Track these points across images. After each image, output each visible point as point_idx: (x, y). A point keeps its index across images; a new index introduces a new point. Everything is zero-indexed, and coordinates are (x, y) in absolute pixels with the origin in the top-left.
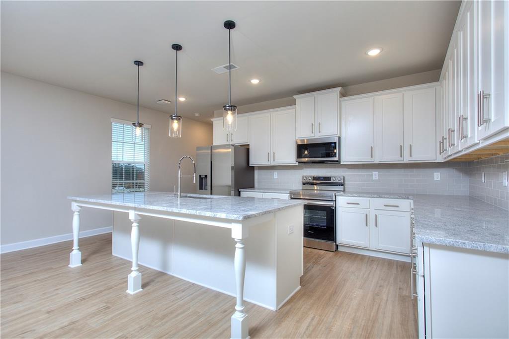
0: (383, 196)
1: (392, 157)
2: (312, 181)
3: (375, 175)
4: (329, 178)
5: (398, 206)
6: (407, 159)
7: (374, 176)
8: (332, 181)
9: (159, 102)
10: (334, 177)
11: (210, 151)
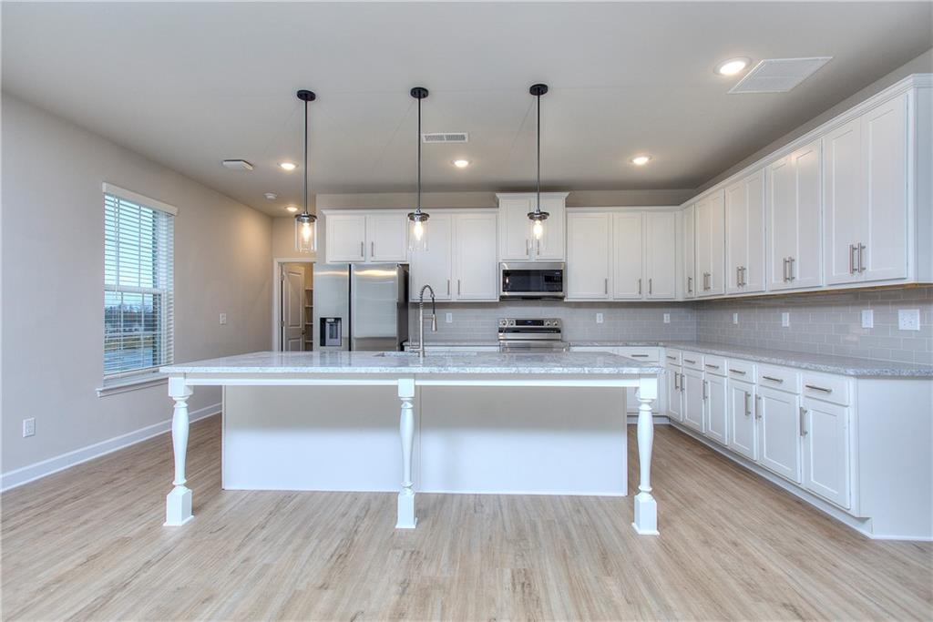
0: (631, 344)
1: (631, 294)
2: (515, 326)
3: (600, 317)
4: (540, 322)
5: (646, 356)
6: (645, 298)
7: (598, 318)
8: (545, 326)
9: (227, 163)
10: (547, 320)
11: (348, 273)
